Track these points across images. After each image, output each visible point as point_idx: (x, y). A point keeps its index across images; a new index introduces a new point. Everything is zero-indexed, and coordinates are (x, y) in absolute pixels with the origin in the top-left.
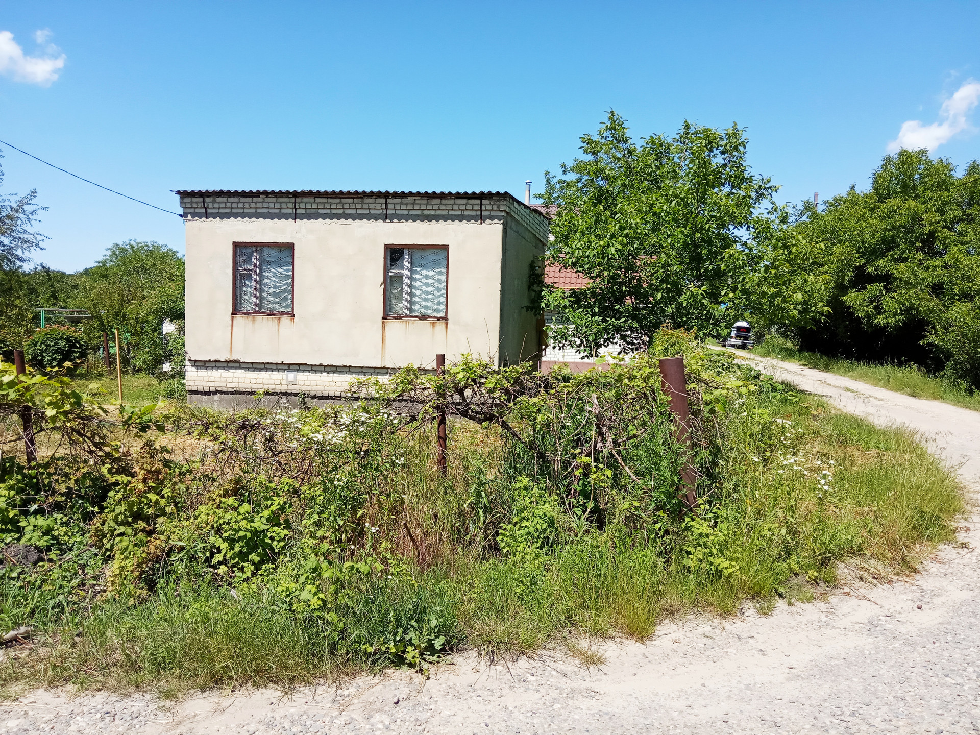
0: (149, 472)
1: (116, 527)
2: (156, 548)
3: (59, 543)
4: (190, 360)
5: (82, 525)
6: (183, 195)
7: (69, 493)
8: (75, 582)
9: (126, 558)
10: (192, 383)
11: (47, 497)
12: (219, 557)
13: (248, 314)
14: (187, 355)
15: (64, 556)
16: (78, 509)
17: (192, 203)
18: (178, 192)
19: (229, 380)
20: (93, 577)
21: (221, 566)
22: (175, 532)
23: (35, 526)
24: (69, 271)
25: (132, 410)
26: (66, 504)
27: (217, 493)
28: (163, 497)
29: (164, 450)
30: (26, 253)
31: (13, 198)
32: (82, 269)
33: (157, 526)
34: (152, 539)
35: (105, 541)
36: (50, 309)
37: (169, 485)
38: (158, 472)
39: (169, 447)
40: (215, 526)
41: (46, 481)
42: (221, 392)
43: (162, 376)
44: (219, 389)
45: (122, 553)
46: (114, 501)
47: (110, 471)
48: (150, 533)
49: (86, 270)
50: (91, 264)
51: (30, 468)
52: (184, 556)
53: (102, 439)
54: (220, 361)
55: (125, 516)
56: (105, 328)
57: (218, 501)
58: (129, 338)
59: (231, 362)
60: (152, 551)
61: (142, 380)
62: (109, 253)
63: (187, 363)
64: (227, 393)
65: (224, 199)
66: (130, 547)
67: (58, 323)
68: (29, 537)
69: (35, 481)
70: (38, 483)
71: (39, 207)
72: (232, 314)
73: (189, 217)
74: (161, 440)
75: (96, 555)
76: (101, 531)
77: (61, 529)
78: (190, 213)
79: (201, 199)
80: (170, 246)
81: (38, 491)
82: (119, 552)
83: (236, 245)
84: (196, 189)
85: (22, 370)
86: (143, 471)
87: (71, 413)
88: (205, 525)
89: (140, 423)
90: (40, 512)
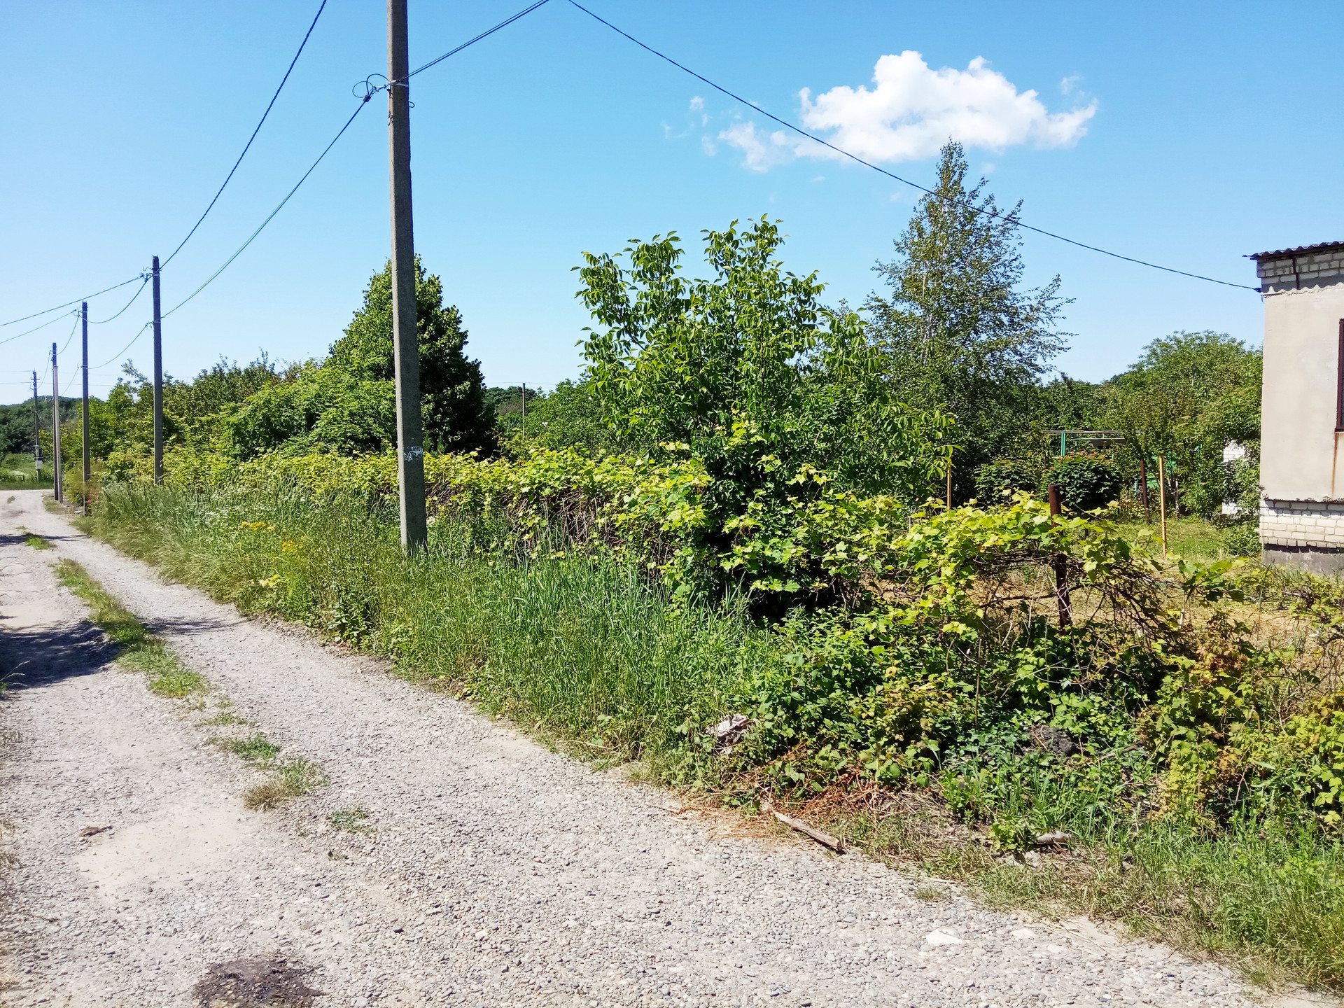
0: (1220, 656)
1: (1173, 726)
2: (1229, 765)
3: (1096, 733)
4: (1267, 500)
5: (1126, 715)
6: (1263, 259)
7: (1109, 671)
8: (1117, 789)
9: (1186, 771)
10: (1269, 534)
11: (1084, 672)
12: (1325, 798)
14: (1263, 492)
15: (1103, 752)
16: (1122, 693)
17: (1275, 269)
18: (1255, 257)
19: (1329, 531)
20: (1141, 787)
21: (1330, 812)
22: (1256, 748)
23: (1068, 707)
24: (1094, 381)
25: (1195, 568)
26: (1105, 685)
27: (1323, 701)
28: (1239, 694)
29: (1240, 627)
31: (1032, 295)
32: (1109, 378)
33: (1230, 734)
34: (1224, 752)
35: (1157, 742)
36: (1072, 431)
37: (1249, 679)
38: (1231, 659)
39: (1249, 625)
40: (1321, 749)
41: (1081, 652)
42: (1316, 549)
43: (1225, 521)
44: (1313, 544)
45: (1181, 763)
46: (1171, 690)
47: (1164, 649)
48: (1221, 742)
49: (1116, 379)
50: (1122, 369)
51: (1063, 633)
52: (1272, 784)
53: (1155, 605)
54: (1314, 502)
55: (1185, 713)
56: (1142, 454)
57: (1325, 712)
58: (1175, 468)
59: (1333, 503)
60: (1224, 768)
61: (1193, 526)
62: (1147, 353)
63: (1262, 503)
64: (1325, 550)
65: (1327, 257)
66: (1194, 758)
67: (1082, 448)
68: (1061, 719)
69: (1068, 649)
70: (1072, 653)
71: (1064, 300)
72: (1337, 430)
73: (1271, 290)
74: (1238, 613)
75: (1145, 758)
76: (1153, 727)
77: (1100, 715)
78: (1272, 285)
79: (1290, 262)
80: (1232, 335)
81: (1072, 663)
82: (1176, 760)
84: (1283, 248)
85: (1056, 510)
86: (1211, 655)
87: (1116, 568)
88: (1303, 746)
89: (1208, 588)
90: (1072, 690)
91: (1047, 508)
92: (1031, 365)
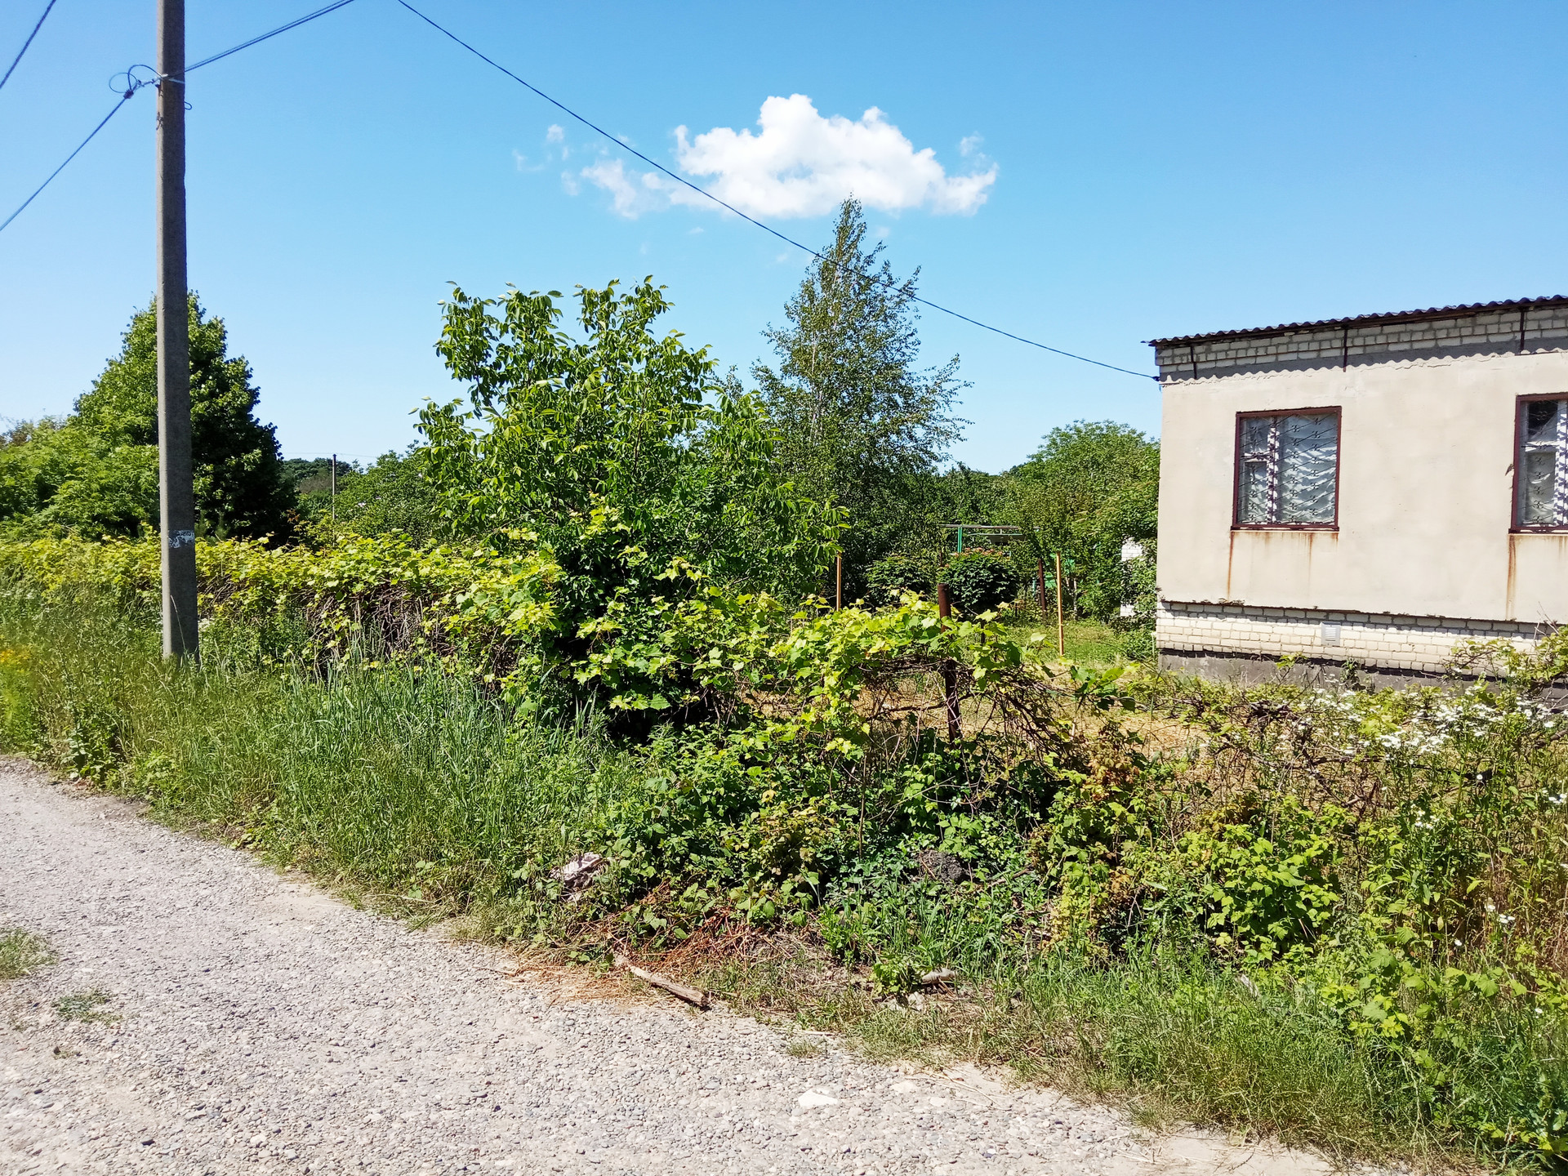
0: (1112, 769)
1: (1065, 846)
2: (1122, 887)
3: (987, 857)
4: (1163, 601)
5: (1017, 836)
6: (1161, 346)
7: (1000, 787)
8: (1008, 918)
9: (1079, 895)
10: (1165, 637)
11: (974, 789)
12: (1217, 919)
13: (1257, 527)
14: (1159, 593)
15: (994, 877)
16: (1013, 812)
17: (1173, 356)
18: (1153, 343)
19: (1225, 634)
20: (1032, 915)
21: (1222, 934)
22: (1149, 868)
23: (957, 829)
24: (994, 470)
25: (1087, 675)
26: (996, 803)
27: (1215, 815)
28: (1131, 810)
29: (1133, 737)
30: (944, 447)
31: (929, 375)
32: (1008, 468)
33: (1123, 853)
34: (1117, 874)
35: (1049, 864)
36: (970, 526)
37: (1142, 793)
38: (1124, 771)
39: (1141, 736)
40: (1213, 867)
41: (972, 767)
42: (1212, 653)
43: (1122, 625)
44: (1209, 648)
45: (1073, 887)
46: (1063, 807)
47: (1056, 762)
48: (1113, 863)
49: (1015, 469)
50: (1022, 459)
51: (952, 747)
52: (1164, 906)
53: (1047, 714)
54: (1210, 604)
55: (1077, 831)
56: (1039, 551)
57: (1217, 827)
58: (1073, 566)
59: (1229, 605)
60: (1116, 891)
61: (1090, 630)
62: (1046, 442)
63: (1159, 605)
64: (1221, 655)
65: (1224, 346)
66: (1085, 881)
67: (980, 545)
68: (951, 843)
69: (958, 765)
70: (962, 768)
71: (962, 383)
72: (1232, 528)
73: (1169, 379)
74: (1131, 722)
75: (1037, 883)
76: (1044, 848)
77: (990, 837)
78: (1170, 373)
79: (1188, 350)
80: (1132, 426)
81: (962, 781)
82: (1068, 884)
83: (1242, 418)
84: (1181, 335)
85: (946, 612)
86: (1103, 768)
87: (1006, 674)
88: (1195, 864)
89: (1100, 695)
90: (963, 810)
91: (936, 609)
92: (927, 452)
